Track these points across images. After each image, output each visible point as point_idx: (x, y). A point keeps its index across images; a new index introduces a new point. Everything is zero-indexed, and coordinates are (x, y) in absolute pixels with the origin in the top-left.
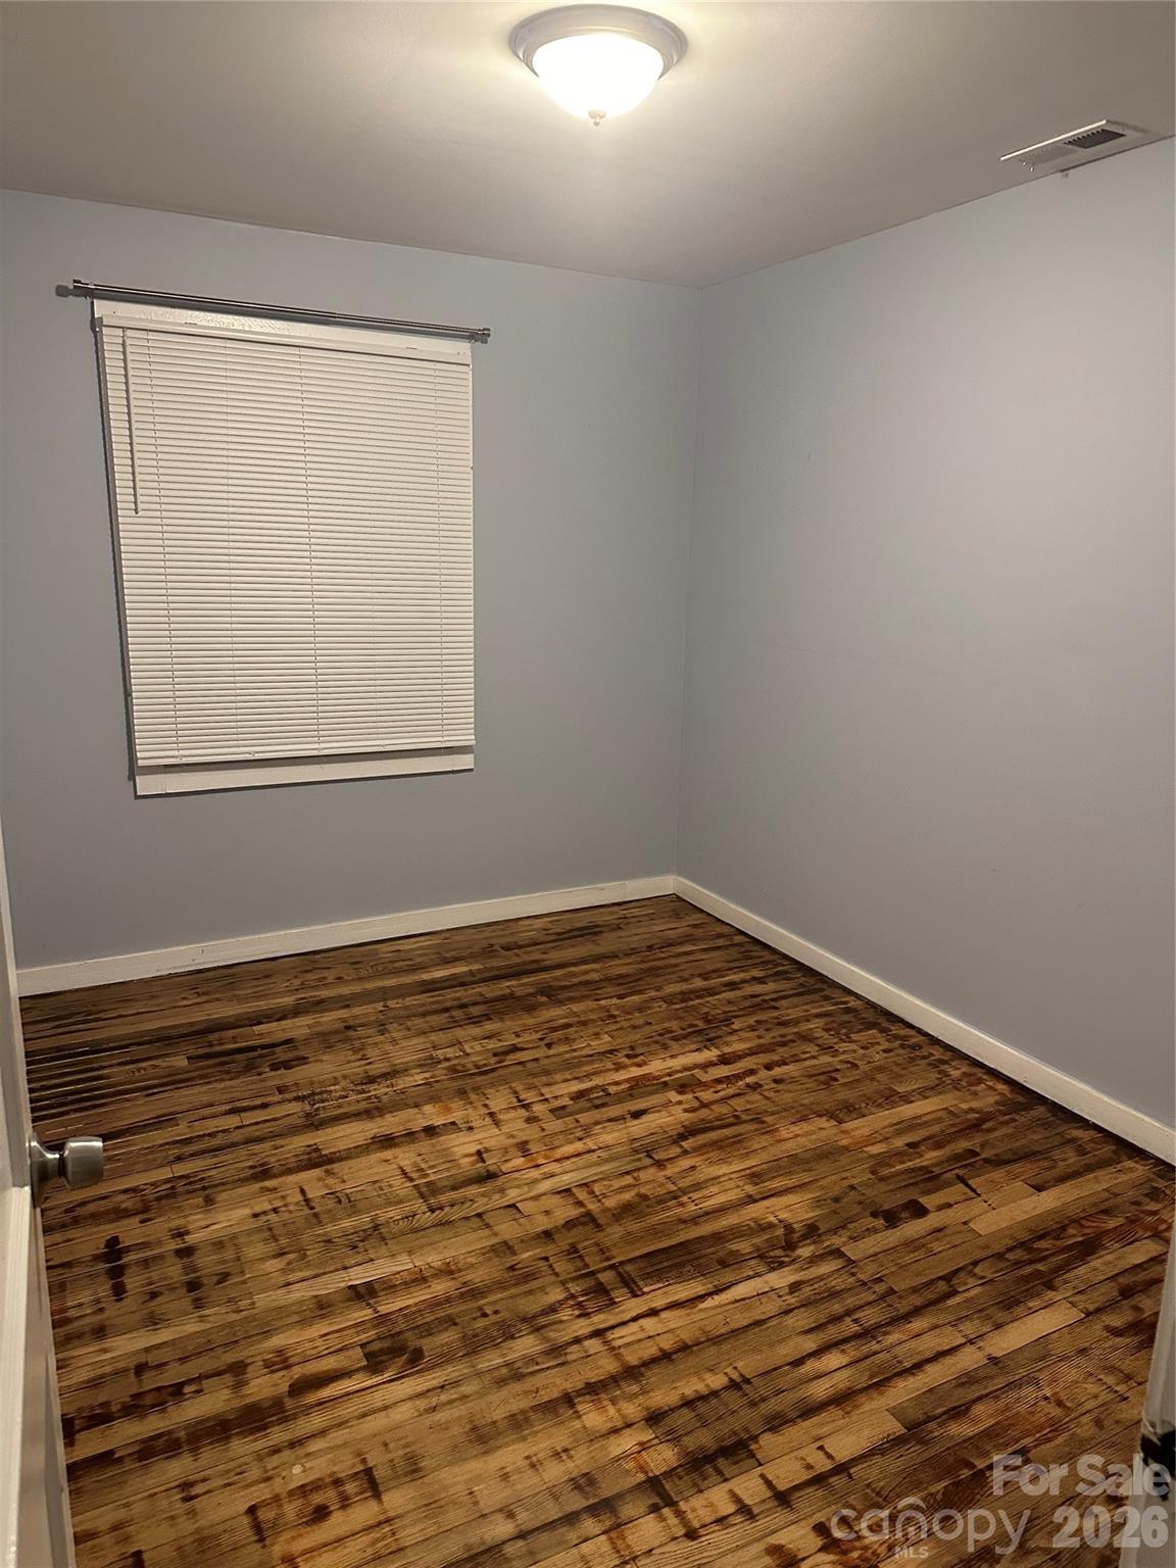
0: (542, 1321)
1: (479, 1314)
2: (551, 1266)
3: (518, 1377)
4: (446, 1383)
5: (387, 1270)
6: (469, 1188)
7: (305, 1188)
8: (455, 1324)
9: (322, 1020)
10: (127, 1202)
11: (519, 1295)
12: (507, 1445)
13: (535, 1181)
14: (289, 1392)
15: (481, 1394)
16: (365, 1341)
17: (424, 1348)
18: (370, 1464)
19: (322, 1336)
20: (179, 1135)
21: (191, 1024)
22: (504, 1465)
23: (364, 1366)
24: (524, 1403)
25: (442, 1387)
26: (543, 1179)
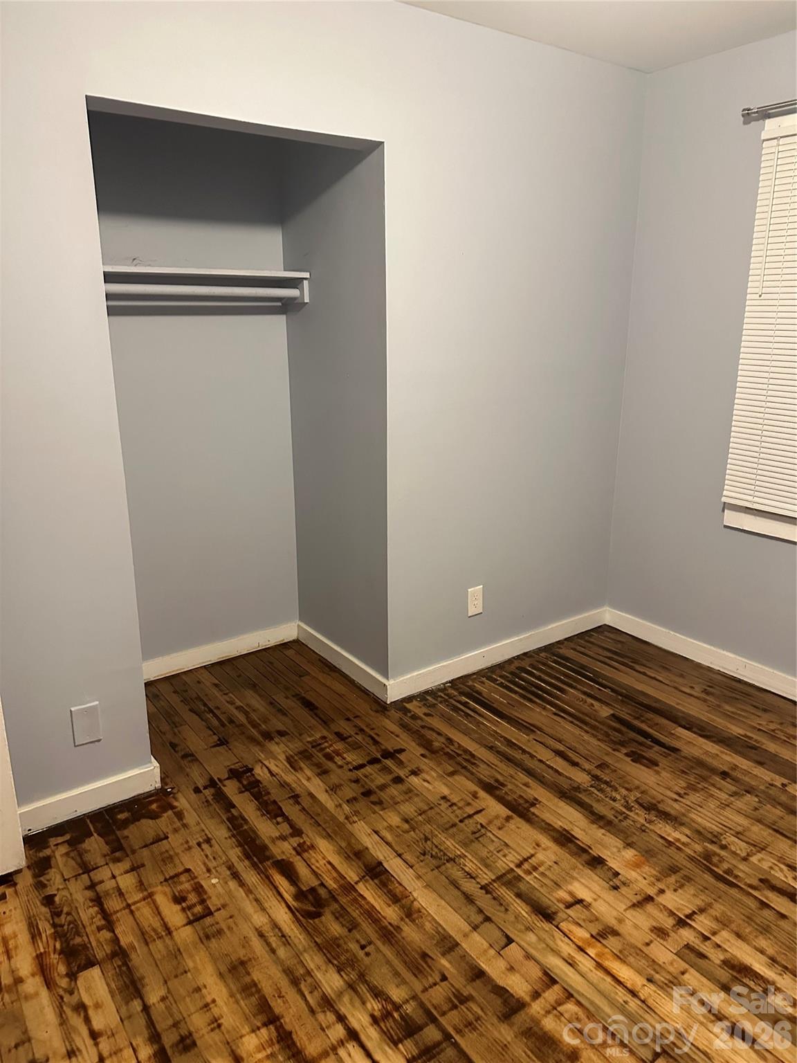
0: (363, 989)
1: (363, 942)
2: (435, 984)
3: (295, 982)
4: (288, 938)
5: (402, 876)
6: (523, 905)
7: (483, 812)
8: (350, 931)
9: (724, 756)
10: (438, 743)
11: (391, 966)
12: (227, 985)
13: (556, 952)
14: (278, 861)
15: (279, 961)
16: (326, 884)
17: (323, 918)
18: (216, 914)
19: (330, 863)
20: (517, 740)
21: (657, 701)
22: (208, 987)
23: (302, 890)
24: (267, 989)
25: (283, 936)
26: (564, 959)
